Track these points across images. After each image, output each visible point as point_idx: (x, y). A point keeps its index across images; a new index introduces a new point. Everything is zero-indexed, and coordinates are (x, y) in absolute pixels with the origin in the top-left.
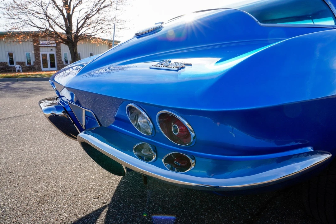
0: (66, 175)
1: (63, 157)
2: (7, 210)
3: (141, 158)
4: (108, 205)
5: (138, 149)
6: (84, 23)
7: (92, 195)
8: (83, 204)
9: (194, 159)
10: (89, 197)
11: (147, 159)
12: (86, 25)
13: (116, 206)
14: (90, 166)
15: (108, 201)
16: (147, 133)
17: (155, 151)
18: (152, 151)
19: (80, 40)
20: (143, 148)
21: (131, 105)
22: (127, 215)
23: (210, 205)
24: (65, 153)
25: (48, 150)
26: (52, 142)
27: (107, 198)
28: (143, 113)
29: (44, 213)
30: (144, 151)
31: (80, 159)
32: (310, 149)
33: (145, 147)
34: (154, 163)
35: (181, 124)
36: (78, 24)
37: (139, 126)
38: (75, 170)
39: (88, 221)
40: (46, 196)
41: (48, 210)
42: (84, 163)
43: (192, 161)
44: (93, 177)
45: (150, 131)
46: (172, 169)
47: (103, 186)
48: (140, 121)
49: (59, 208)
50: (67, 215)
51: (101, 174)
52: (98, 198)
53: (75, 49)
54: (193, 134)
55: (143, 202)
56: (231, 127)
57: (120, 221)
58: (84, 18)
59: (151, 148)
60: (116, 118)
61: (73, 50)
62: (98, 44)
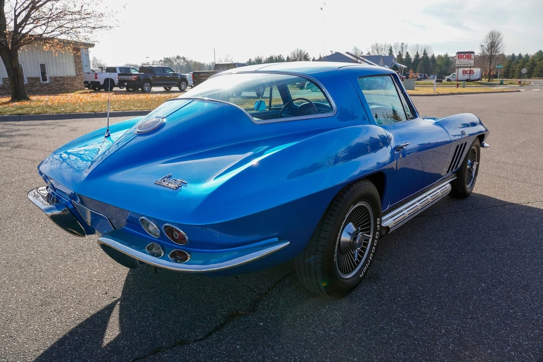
0: (62, 274)
1: (52, 253)
2: (9, 315)
3: (153, 255)
4: (119, 299)
5: (150, 249)
6: (28, 17)
7: (99, 291)
8: (91, 301)
9: (189, 253)
10: (96, 294)
11: (158, 256)
12: (30, 20)
13: (126, 299)
14: (89, 261)
15: (119, 295)
16: (156, 236)
17: (163, 249)
18: (161, 249)
19: (22, 45)
20: (153, 247)
21: (143, 217)
22: (139, 306)
23: (221, 289)
24: (51, 247)
25: (28, 246)
26: (29, 235)
27: (117, 292)
28: (152, 223)
29: (51, 313)
30: (155, 250)
31: (73, 253)
32: (276, 239)
33: (155, 246)
34: (163, 258)
35: (178, 232)
36: (16, 17)
37: (150, 232)
38: (72, 267)
39: (101, 315)
40: (47, 297)
41: (55, 311)
42: (80, 257)
43: (188, 255)
44: (95, 273)
45: (158, 234)
46: (176, 261)
47: (108, 280)
48: (151, 228)
49: (66, 307)
50: (77, 313)
51: (104, 268)
52: (106, 293)
53: (15, 63)
54: (187, 237)
55: (154, 292)
56: (215, 231)
57: (133, 311)
58: (27, 7)
59: (159, 246)
60: (127, 220)
61: (12, 65)
62: (55, 53)
